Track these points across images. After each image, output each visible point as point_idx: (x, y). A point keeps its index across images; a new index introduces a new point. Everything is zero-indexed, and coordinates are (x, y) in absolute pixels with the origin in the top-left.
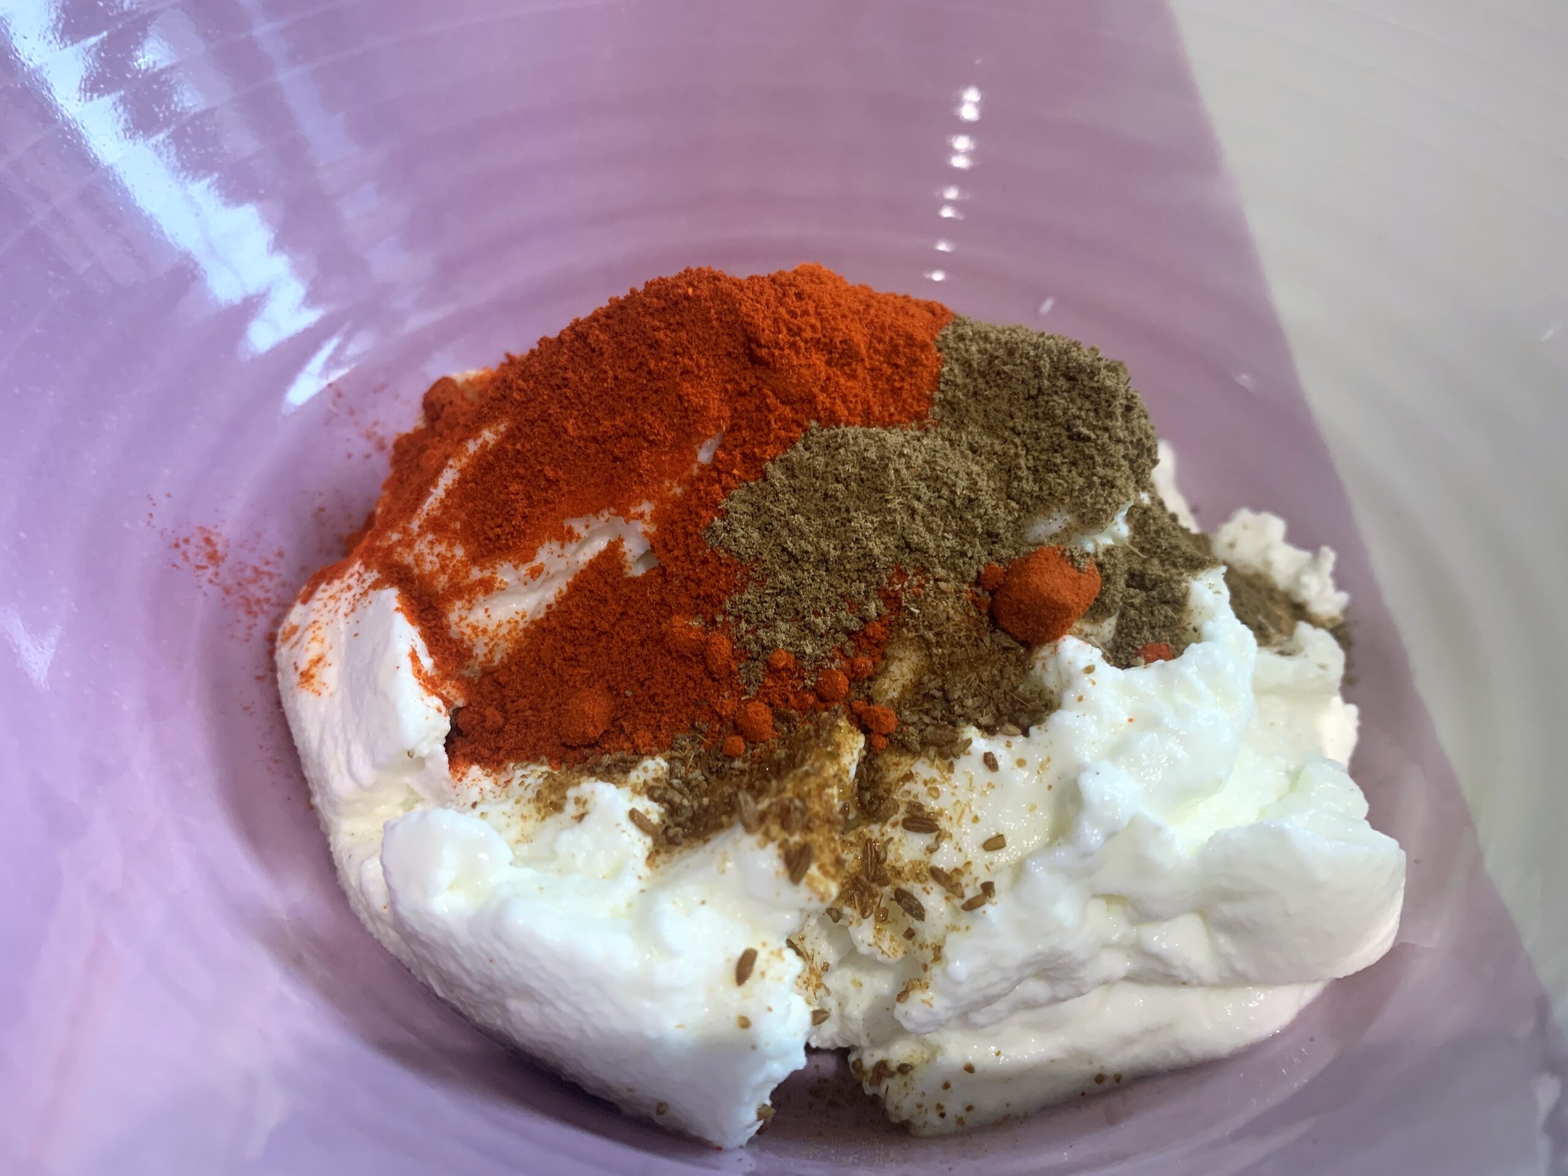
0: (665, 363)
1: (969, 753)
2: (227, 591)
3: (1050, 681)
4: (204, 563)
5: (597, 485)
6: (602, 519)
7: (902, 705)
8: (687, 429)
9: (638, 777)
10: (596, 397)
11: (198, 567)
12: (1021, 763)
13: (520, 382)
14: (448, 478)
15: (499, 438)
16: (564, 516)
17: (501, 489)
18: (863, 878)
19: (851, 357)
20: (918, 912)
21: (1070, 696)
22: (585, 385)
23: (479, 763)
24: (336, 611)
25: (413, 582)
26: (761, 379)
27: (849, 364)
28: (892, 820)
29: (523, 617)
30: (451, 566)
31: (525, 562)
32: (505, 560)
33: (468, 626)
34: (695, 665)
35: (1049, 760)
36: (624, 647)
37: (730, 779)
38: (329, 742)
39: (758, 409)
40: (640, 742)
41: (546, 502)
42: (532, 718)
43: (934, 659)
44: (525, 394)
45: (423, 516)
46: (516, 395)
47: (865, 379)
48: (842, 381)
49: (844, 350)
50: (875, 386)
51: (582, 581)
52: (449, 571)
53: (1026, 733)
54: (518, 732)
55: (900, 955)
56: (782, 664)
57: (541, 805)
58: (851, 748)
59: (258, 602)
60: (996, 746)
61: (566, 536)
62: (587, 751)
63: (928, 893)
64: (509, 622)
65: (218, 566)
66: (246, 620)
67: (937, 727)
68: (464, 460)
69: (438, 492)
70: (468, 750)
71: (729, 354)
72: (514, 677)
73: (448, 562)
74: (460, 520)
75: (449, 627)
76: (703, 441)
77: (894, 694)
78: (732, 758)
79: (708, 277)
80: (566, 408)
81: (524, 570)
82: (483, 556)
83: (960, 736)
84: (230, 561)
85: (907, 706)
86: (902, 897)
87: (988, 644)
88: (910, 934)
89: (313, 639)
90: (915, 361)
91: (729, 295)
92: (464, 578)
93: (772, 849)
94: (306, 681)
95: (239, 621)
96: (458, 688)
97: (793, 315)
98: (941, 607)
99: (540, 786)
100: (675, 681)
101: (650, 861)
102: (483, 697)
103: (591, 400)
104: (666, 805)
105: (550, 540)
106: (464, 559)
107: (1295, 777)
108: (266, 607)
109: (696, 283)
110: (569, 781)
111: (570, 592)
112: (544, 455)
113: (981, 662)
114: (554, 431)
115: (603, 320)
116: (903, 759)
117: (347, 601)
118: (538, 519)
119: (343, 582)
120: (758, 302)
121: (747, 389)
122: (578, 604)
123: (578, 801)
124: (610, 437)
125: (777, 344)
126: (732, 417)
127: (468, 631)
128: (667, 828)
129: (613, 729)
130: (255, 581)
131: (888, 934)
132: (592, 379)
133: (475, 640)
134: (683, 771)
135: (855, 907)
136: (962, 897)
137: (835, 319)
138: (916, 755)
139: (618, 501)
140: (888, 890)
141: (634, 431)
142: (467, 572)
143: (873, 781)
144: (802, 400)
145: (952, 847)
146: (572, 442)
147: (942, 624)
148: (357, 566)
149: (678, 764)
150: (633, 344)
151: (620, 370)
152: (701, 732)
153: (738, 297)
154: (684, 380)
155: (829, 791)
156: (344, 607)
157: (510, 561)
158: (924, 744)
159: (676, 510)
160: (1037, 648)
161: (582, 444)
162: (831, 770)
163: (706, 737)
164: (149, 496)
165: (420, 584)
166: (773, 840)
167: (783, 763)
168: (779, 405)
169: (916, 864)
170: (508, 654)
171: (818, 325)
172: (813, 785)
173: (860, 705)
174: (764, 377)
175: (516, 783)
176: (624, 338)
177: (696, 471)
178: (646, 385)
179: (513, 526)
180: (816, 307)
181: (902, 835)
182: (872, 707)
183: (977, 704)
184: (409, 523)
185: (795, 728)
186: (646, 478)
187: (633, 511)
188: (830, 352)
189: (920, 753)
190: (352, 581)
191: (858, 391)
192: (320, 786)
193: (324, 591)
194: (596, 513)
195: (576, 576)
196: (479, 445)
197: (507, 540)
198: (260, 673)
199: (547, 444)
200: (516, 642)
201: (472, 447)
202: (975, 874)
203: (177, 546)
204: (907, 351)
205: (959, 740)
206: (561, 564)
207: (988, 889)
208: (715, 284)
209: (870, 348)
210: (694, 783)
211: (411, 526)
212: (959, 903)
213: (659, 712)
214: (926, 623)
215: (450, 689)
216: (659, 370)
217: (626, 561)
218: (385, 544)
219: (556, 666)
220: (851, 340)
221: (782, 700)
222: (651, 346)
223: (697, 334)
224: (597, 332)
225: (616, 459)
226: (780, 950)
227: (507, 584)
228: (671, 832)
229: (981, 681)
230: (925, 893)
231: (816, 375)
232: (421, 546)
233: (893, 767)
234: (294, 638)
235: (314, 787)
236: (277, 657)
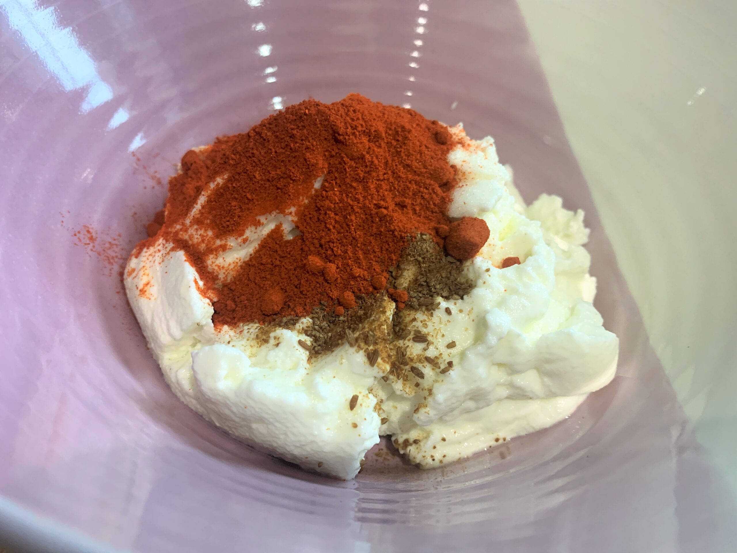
0: (298, 145)
1: (439, 308)
2: (99, 254)
3: (471, 276)
4: (88, 242)
5: (270, 201)
6: (273, 215)
7: (409, 289)
8: (309, 174)
9: (300, 326)
10: (267, 161)
11: (86, 244)
12: (461, 311)
13: (233, 156)
14: (202, 200)
15: (224, 181)
16: (256, 215)
17: (228, 204)
18: (397, 363)
19: (378, 138)
20: (421, 375)
21: (480, 282)
22: (263, 156)
23: (226, 324)
24: (154, 262)
25: (189, 247)
26: (340, 149)
27: (378, 141)
28: (408, 338)
29: (240, 260)
30: (207, 239)
31: (240, 236)
32: (231, 236)
33: (216, 266)
34: (319, 277)
35: (472, 309)
36: (287, 272)
37: (339, 325)
38: (157, 320)
39: (340, 163)
40: (298, 311)
41: (249, 209)
42: (248, 304)
43: (422, 269)
44: (235, 161)
45: (191, 217)
46: (231, 162)
47: (384, 147)
48: (376, 149)
49: (375, 135)
50: (389, 151)
51: (265, 243)
52: (206, 242)
53: (462, 298)
54: (242, 310)
55: (413, 394)
56: (357, 275)
57: (259, 340)
58: (390, 308)
59: (113, 258)
60: (450, 304)
61: (257, 224)
62: (275, 317)
63: (425, 367)
64: (233, 263)
65: (94, 243)
66: (109, 267)
67: (425, 298)
68: (209, 192)
69: (198, 207)
70: (221, 319)
71: (326, 139)
72: (238, 286)
73: (205, 238)
74: (209, 219)
75: (207, 266)
76: (316, 179)
77: (405, 285)
78: (339, 316)
79: (314, 105)
80: (254, 167)
81: (240, 240)
82: (221, 234)
83: (435, 301)
84: (98, 240)
85: (412, 290)
86: (413, 369)
87: (444, 261)
88: (417, 385)
89: (144, 274)
90: (406, 138)
91: (324, 113)
92: (213, 245)
93: (362, 353)
94: (143, 294)
95: (105, 267)
96: (214, 293)
97: (353, 120)
98: (424, 247)
99: (257, 332)
100: (311, 285)
101: (309, 361)
102: (224, 296)
103: (265, 162)
104: (313, 337)
105: (251, 226)
106: (212, 236)
107: (572, 310)
108: (116, 260)
109: (309, 107)
110: (270, 330)
111: (260, 248)
112: (245, 188)
113: (441, 269)
114: (249, 177)
115: (268, 126)
116: (412, 312)
117: (159, 257)
118: (245, 217)
119: (155, 248)
120: (337, 115)
121: (335, 154)
122: (264, 254)
123: (275, 338)
124: (275, 179)
125: (347, 134)
126: (328, 167)
127: (216, 268)
128: (315, 347)
129: (285, 306)
130: (110, 248)
131: (408, 386)
132: (265, 153)
133: (219, 272)
134: (319, 323)
135: (395, 375)
136: (440, 368)
137: (371, 121)
138: (416, 310)
139: (280, 207)
140: (408, 367)
141: (286, 176)
142: (214, 242)
143: (399, 322)
144: (359, 158)
145: (434, 347)
146: (258, 182)
147: (425, 254)
148: (161, 241)
149: (316, 320)
150: (283, 136)
151: (278, 148)
152: (324, 306)
153: (328, 113)
154: (307, 152)
155: (383, 327)
156: (158, 259)
157: (234, 236)
158: (420, 305)
159: (306, 210)
160: (464, 262)
161: (262, 182)
162: (383, 318)
163: (327, 307)
164: (60, 213)
165: (193, 248)
166: (362, 349)
167: (363, 317)
168: (349, 161)
169: (418, 356)
170: (233, 277)
171: (364, 124)
172: (376, 325)
173: (391, 290)
174: (342, 148)
175: (245, 332)
176: (278, 134)
177: (313, 192)
178: (290, 155)
179: (235, 221)
180: (362, 116)
181: (413, 344)
182: (397, 290)
183: (441, 287)
184: (185, 220)
185: (365, 302)
186: (292, 196)
187: (287, 211)
188: (370, 136)
189: (418, 309)
190: (160, 248)
191: (382, 153)
192: (153, 340)
193: (146, 252)
194: (270, 213)
195: (262, 241)
196: (215, 185)
197: (232, 227)
198: (118, 290)
199: (247, 183)
200: (237, 271)
201: (212, 186)
202: (444, 358)
203: (75, 235)
204: (402, 133)
205: (435, 303)
206: (256, 236)
207: (450, 364)
208: (317, 108)
209: (386, 133)
210: (324, 327)
211: (186, 222)
212: (438, 370)
213: (305, 298)
214: (418, 254)
215: (210, 294)
216: (296, 148)
217: (284, 233)
218: (174, 230)
219: (257, 281)
220: (378, 130)
221: (358, 290)
222: (290, 137)
223: (311, 131)
224: (266, 132)
225: (278, 188)
226: (367, 394)
227: (232, 246)
228: (316, 349)
229: (442, 277)
230: (423, 368)
231: (364, 147)
232: (191, 231)
233: (408, 316)
234: (134, 274)
235: (149, 339)
236: (125, 283)
